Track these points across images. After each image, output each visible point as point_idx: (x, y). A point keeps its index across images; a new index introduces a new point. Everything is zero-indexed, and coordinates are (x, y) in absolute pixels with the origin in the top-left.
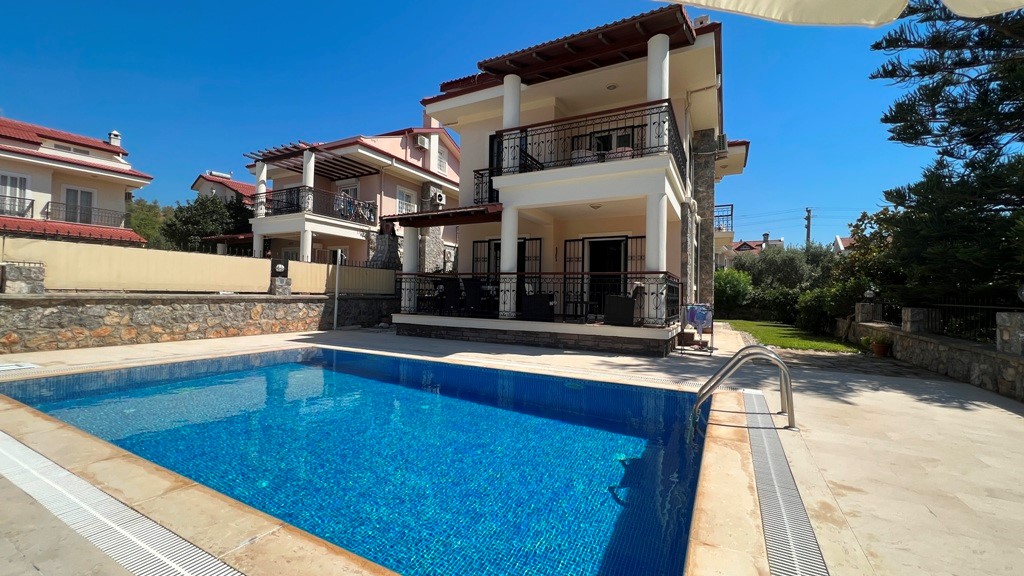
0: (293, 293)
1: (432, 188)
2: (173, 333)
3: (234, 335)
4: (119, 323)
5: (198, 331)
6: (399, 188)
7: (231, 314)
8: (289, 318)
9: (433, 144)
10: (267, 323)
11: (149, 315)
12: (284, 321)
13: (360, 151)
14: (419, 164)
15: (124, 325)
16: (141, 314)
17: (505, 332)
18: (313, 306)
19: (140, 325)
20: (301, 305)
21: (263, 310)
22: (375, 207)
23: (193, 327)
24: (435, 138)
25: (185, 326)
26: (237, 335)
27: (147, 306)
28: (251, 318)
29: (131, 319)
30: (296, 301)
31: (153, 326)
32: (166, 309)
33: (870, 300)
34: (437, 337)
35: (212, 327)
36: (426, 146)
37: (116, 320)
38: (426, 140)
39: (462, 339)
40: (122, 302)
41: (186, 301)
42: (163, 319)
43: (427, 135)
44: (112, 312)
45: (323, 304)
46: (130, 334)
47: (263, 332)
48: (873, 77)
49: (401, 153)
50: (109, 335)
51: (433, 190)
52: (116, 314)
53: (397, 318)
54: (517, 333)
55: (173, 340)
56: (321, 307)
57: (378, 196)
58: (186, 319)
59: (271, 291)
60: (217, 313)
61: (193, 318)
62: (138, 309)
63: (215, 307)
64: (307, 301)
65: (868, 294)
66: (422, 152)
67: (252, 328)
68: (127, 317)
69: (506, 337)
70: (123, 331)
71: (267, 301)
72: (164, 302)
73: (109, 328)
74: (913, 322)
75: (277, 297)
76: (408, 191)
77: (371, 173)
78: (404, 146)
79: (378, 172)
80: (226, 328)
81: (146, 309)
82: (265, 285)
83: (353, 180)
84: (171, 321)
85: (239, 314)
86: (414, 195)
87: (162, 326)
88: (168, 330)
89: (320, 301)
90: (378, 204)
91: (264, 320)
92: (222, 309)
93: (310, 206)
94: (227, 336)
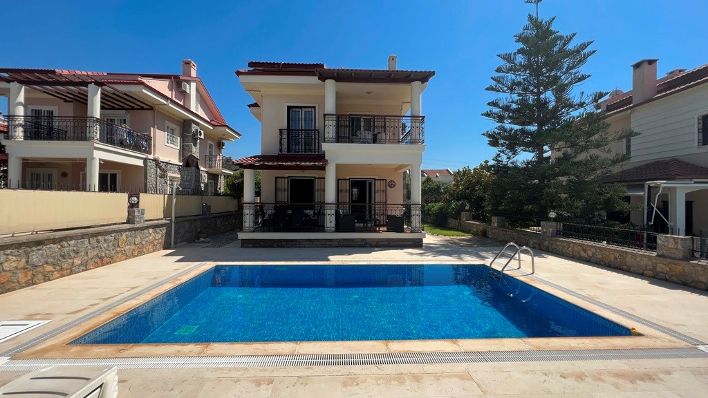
0: (146, 221)
1: (193, 125)
2: (62, 269)
3: (107, 264)
4: (16, 267)
5: (81, 264)
6: (168, 124)
7: (105, 245)
8: (144, 243)
9: (192, 89)
10: (130, 249)
11: (42, 255)
12: (140, 246)
13: (144, 91)
14: (182, 103)
15: (20, 269)
16: (36, 256)
17: (331, 240)
18: (158, 230)
19: (35, 266)
20: (151, 230)
21: (127, 238)
22: (150, 139)
23: (77, 262)
24: (193, 85)
25: (71, 261)
26: (110, 263)
27: (39, 248)
28: (119, 246)
29: (27, 262)
30: (147, 228)
31: (45, 266)
32: (55, 247)
33: (468, 211)
34: (278, 246)
35: (91, 259)
36: (188, 91)
37: (14, 265)
38: (188, 86)
39: (299, 247)
40: (19, 245)
41: (71, 238)
42: (54, 258)
43: (189, 82)
44: (10, 257)
45: (165, 228)
46: (26, 276)
47: (127, 257)
48: (482, 115)
49: (168, 94)
50: (8, 281)
51: (194, 127)
52: (14, 258)
53: (241, 236)
54: (339, 240)
55: (62, 276)
56: (164, 230)
57: (152, 129)
58: (72, 254)
59: (128, 222)
60: (95, 246)
61: (77, 252)
62: (33, 251)
63: (93, 240)
64: (154, 227)
65: (467, 208)
66: (184, 94)
67: (120, 255)
68: (24, 260)
69: (332, 243)
70: (21, 275)
71: (129, 230)
72: (54, 241)
73: (8, 274)
74: (498, 223)
75: (136, 225)
76: (173, 126)
77: (143, 108)
78: (171, 89)
79: (152, 109)
80: (101, 258)
81: (39, 250)
82: (124, 215)
83: (123, 112)
84: (61, 258)
85: (111, 244)
86: (177, 129)
87: (53, 264)
88: (57, 268)
89: (162, 225)
90: (152, 136)
91: (127, 247)
92: (98, 242)
93: (98, 136)
94: (103, 265)
